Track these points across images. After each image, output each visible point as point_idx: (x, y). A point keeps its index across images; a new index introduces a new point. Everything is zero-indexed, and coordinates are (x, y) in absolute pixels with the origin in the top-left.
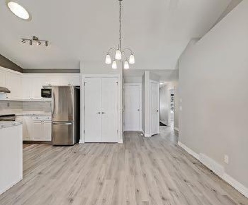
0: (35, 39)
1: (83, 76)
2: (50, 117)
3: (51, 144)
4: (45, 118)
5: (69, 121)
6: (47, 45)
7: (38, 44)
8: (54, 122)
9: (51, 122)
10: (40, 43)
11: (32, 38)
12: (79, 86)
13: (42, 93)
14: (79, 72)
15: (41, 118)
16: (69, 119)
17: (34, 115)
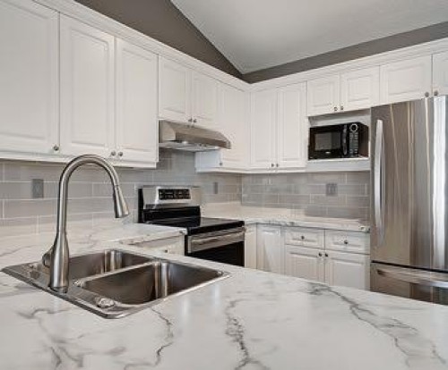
4: (332, 242)
8: (378, 263)
17: (292, 225)
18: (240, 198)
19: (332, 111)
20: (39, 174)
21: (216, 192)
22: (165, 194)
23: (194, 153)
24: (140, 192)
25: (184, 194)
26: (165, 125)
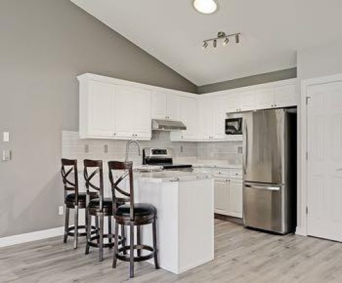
0: (221, 35)
1: (304, 83)
2: (241, 173)
3: (240, 225)
4: (232, 175)
5: (273, 184)
6: (238, 41)
7: (225, 44)
8: (246, 181)
9: (242, 181)
10: (227, 40)
11: (216, 36)
12: (295, 107)
13: (227, 127)
14: (295, 76)
15: (225, 174)
16: (273, 178)
17: (215, 167)
18: (196, 155)
19: (236, 111)
20: (106, 143)
21: (182, 151)
22: (155, 152)
23: (169, 132)
24: (144, 151)
25: (164, 152)
26: (154, 122)
